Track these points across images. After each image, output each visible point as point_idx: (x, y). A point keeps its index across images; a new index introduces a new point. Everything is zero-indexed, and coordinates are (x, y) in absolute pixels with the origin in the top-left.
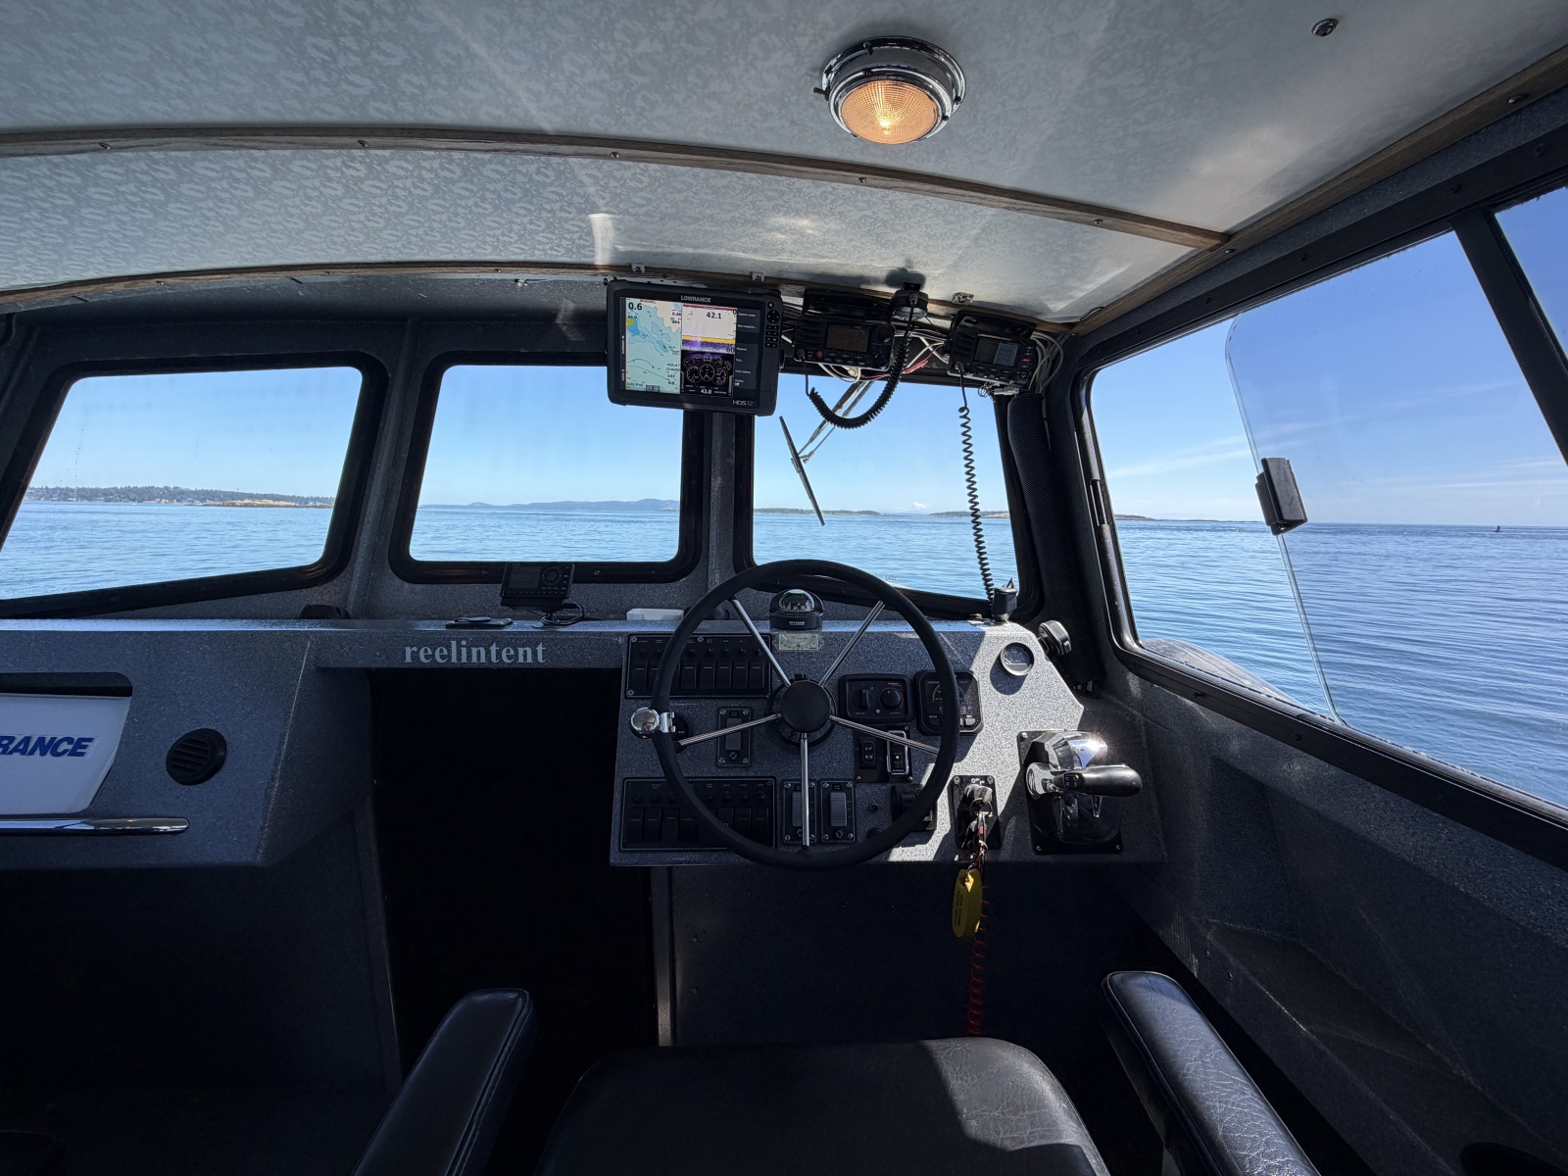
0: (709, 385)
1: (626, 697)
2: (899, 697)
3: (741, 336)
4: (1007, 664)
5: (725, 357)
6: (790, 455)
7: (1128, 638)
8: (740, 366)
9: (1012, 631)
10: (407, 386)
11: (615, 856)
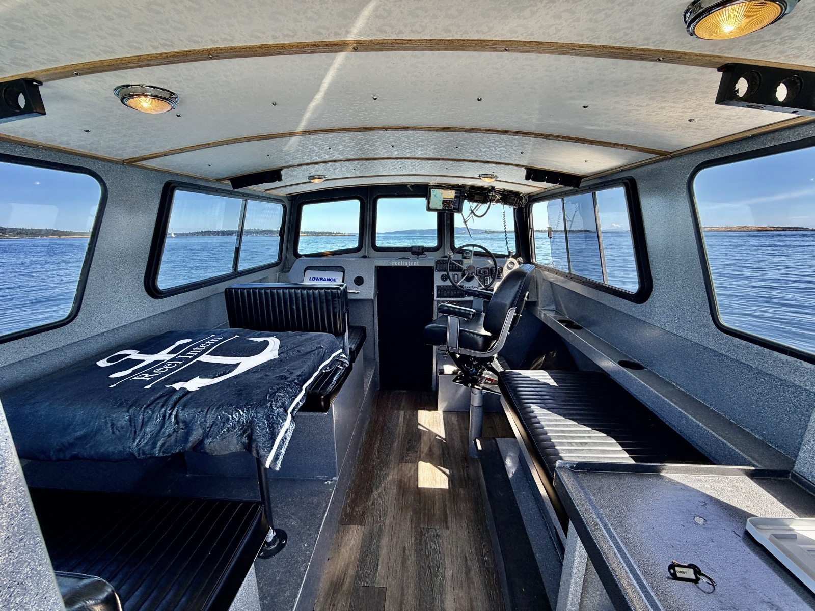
0: (448, 207)
1: (435, 271)
2: (488, 271)
3: (456, 197)
4: (509, 266)
5: (452, 201)
6: (463, 221)
7: (534, 260)
8: (455, 203)
9: (511, 259)
10: (370, 204)
11: (435, 298)
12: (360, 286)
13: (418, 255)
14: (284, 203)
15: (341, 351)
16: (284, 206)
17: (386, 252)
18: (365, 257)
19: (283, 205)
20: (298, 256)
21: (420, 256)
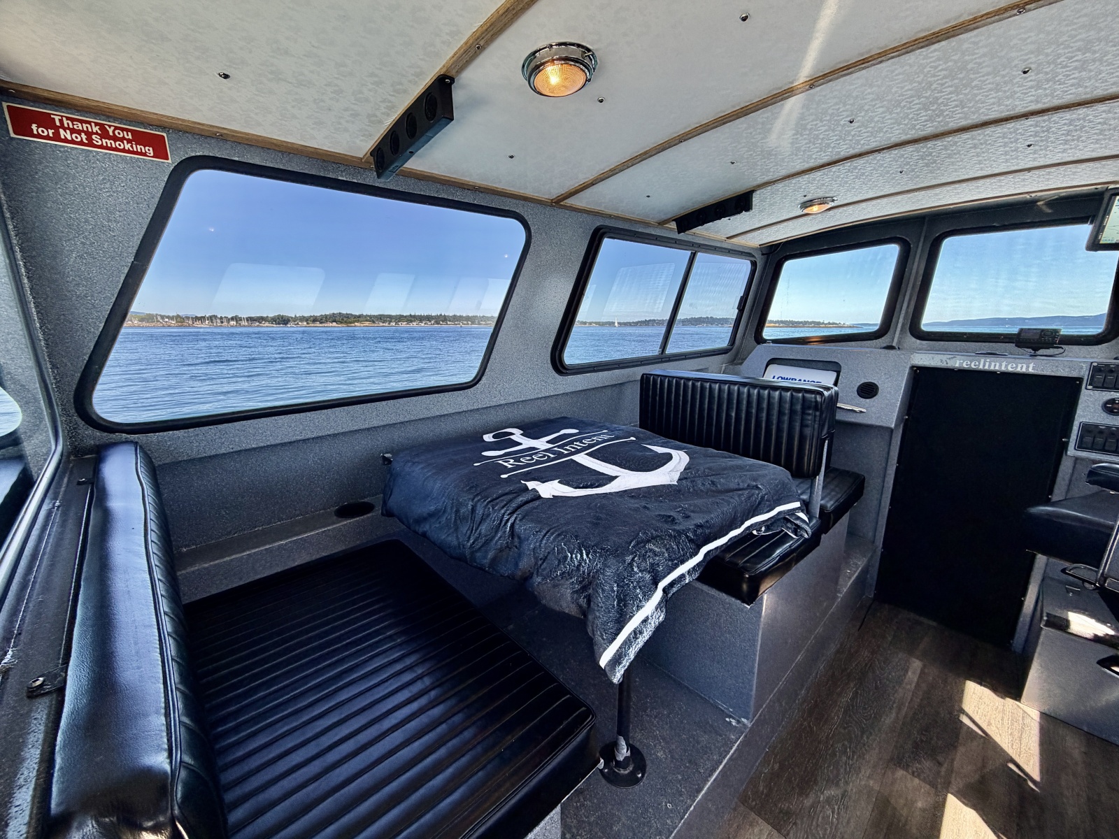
1: (1086, 389)
10: (922, 250)
11: (1071, 451)
12: (868, 400)
13: (1036, 349)
14: (753, 259)
15: (797, 504)
16: (754, 264)
17: (942, 343)
18: (890, 347)
19: (752, 262)
20: (759, 340)
21: (1041, 352)
